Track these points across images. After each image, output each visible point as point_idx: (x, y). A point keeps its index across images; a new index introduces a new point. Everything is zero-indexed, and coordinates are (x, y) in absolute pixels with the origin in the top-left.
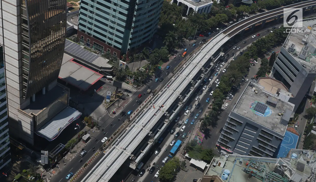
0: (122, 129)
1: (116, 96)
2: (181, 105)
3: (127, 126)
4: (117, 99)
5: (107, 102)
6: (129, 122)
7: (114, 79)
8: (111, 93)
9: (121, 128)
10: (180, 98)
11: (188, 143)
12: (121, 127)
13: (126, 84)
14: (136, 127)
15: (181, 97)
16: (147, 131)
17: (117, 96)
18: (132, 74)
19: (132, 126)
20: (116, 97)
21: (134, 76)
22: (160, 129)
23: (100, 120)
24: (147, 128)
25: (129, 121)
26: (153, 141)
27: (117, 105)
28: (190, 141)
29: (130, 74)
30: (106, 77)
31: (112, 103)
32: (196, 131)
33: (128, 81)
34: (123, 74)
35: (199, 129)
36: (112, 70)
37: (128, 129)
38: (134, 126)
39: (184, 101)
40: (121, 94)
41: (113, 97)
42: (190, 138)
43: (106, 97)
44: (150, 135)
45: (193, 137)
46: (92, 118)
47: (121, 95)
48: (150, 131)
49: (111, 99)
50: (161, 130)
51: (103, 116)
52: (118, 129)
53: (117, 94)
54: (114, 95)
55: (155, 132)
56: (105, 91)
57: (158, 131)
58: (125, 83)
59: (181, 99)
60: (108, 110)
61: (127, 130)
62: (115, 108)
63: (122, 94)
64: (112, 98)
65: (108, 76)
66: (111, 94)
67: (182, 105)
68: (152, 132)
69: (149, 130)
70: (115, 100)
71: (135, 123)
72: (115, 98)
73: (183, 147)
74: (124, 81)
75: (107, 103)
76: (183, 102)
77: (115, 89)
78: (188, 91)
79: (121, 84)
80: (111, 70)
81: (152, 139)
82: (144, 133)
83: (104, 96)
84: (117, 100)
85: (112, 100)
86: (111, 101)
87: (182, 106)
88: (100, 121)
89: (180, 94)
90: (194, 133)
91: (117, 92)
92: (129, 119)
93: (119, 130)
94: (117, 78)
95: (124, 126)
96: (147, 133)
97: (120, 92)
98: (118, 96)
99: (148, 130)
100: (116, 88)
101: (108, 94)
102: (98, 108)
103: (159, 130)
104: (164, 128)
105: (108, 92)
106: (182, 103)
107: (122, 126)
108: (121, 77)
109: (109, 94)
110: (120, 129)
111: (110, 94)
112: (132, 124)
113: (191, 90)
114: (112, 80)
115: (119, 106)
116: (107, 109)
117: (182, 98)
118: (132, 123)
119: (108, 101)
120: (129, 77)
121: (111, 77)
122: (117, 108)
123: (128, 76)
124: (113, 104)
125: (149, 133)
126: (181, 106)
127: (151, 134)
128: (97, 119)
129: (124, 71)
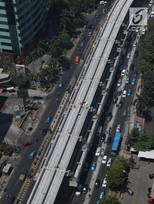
0: (45, 145)
1: (25, 109)
2: (105, 93)
3: (51, 139)
4: (28, 111)
5: (17, 119)
6: (52, 134)
7: (16, 89)
8: (19, 106)
9: (44, 144)
10: (102, 85)
11: (129, 135)
12: (44, 143)
13: (33, 90)
14: (61, 136)
16: (76, 137)
17: (27, 108)
18: (35, 76)
19: (56, 137)
20: (27, 109)
21: (38, 78)
22: (90, 129)
23: (16, 142)
24: (75, 133)
25: (51, 132)
26: (87, 146)
27: (31, 119)
28: (131, 132)
29: (33, 77)
30: (6, 91)
31: (24, 118)
32: (133, 118)
33: (34, 86)
34: (25, 80)
35: (136, 114)
36: (11, 79)
37: (53, 142)
38: (59, 136)
40: (30, 104)
41: (23, 111)
42: (129, 129)
43: (14, 113)
44: (81, 141)
45: (132, 126)
46: (6, 143)
47: (31, 106)
48: (79, 136)
49: (22, 114)
50: (92, 131)
51: (19, 137)
52: (41, 146)
53: (26, 106)
54: (23, 108)
56: (11, 107)
57: (89, 133)
58: (31, 89)
59: (102, 86)
60: (22, 129)
61: (52, 144)
62: (30, 122)
63: (32, 103)
64: (21, 112)
65: (8, 89)
66: (20, 109)
67: (106, 92)
68: (83, 137)
69: (78, 135)
70: (26, 114)
71: (58, 133)
72: (26, 111)
73: (125, 142)
74: (29, 88)
75: (19, 120)
76: (106, 89)
77: (21, 101)
78: (108, 74)
79: (27, 93)
80: (9, 80)
81: (85, 145)
82: (74, 141)
83: (11, 113)
84: (29, 113)
85: (22, 115)
86: (22, 117)
88: (17, 144)
89: (100, 81)
90: (132, 121)
91: (25, 103)
92: (51, 130)
93: (43, 147)
94: (20, 87)
95: (47, 140)
96: (76, 139)
97: (28, 102)
98: (29, 108)
99: (76, 135)
100: (22, 99)
101: (15, 110)
102: (10, 130)
103: (89, 131)
104: (94, 127)
105: (15, 107)
106: (106, 91)
107: (45, 141)
108: (24, 84)
109: (16, 108)
110: (43, 146)
111: (18, 109)
112: (56, 134)
113: (111, 72)
114: (14, 91)
115: (34, 118)
116: (20, 127)
117: (103, 85)
118: (55, 133)
119: (18, 117)
120: (34, 81)
121: (12, 88)
122: (32, 122)
123: (32, 80)
124: (26, 119)
125: (79, 139)
126: (106, 94)
127: (82, 138)
128: (13, 143)
129: (25, 76)
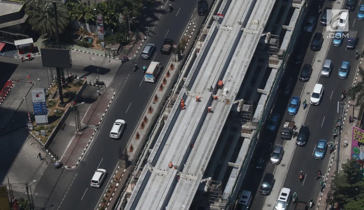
0: (111, 197)
1: (61, 98)
2: (277, 63)
3: (127, 180)
4: (69, 105)
5: (38, 124)
6: (130, 167)
7: (40, 44)
8: (45, 90)
9: (108, 194)
10: (269, 41)
11: (336, 178)
12: (109, 192)
13: (84, 49)
14: (155, 176)
15: (272, 37)
16: (196, 178)
17: (67, 95)
18: (92, 12)
19: (142, 178)
20: (65, 100)
21: (100, 16)
22: (234, 160)
23: (33, 187)
24: (192, 170)
25: (128, 164)
26: (224, 204)
27: (74, 125)
28: (342, 169)
29: (84, 13)
30: (14, 48)
31: (56, 123)
32: (350, 132)
33: (86, 36)
34: (63, 22)
35: (358, 123)
36: (26, 16)
37: (132, 189)
38: (149, 174)
39: (285, 46)
40: (75, 85)
41: (55, 104)
42: (338, 161)
43: (31, 109)
44: (209, 189)
45: (346, 154)
46: (8, 188)
47: (77, 90)
48: (203, 178)
49: (51, 111)
50: (239, 163)
51: (41, 172)
52: (101, 200)
53: (64, 91)
54: (55, 96)
55: (222, 175)
56: (22, 93)
57: (230, 169)
58: (80, 45)
59: (270, 45)
60: (50, 151)
61: (129, 195)
62: (72, 135)
63: (79, 84)
64: (50, 106)
65: (17, 43)
66: (47, 97)
67: (281, 61)
68: (213, 179)
69: (201, 173)
70: (63, 112)
71: (147, 167)
72: (63, 104)
73: (325, 197)
74: (73, 43)
75: (42, 128)
76: (281, 53)
77: (52, 76)
78: (286, 13)
79: (67, 55)
80: (22, 21)
81: (218, 201)
82: (188, 190)
83: (24, 108)
84: (70, 110)
85: (52, 114)
86: (51, 119)
87: (282, 65)
88: (36, 191)
89: (265, 31)
90: (346, 142)
91: (62, 83)
92: (127, 157)
93: (105, 201)
94: (51, 40)
95: (117, 185)
96: (196, 185)
97: (70, 79)
98: (71, 96)
99: (195, 175)
100: (55, 72)
101: (35, 99)
103: (230, 164)
104: (245, 153)
105: (34, 91)
106: (280, 57)
107: (111, 187)
108: (60, 31)
109: (37, 96)
110: (106, 199)
111: (42, 98)
112: (141, 169)
113: (294, 8)
114: (34, 50)
115: (82, 124)
116: (47, 147)
117: (273, 41)
118: (139, 167)
119: (41, 119)
120: (87, 25)
121: (30, 41)
122: (77, 135)
123: (83, 21)
124: (62, 126)
125: (202, 185)
126: (279, 66)
127: (211, 183)
128: (25, 189)
129: (64, 10)
